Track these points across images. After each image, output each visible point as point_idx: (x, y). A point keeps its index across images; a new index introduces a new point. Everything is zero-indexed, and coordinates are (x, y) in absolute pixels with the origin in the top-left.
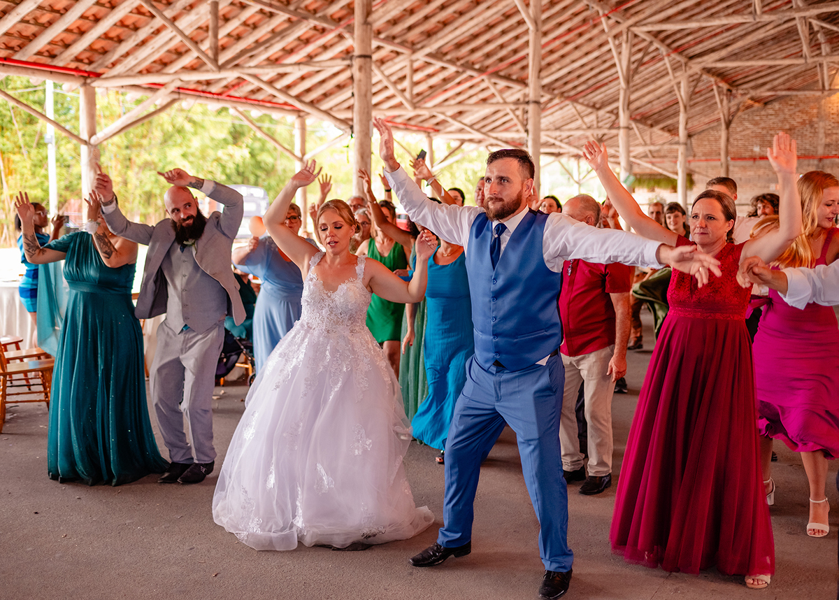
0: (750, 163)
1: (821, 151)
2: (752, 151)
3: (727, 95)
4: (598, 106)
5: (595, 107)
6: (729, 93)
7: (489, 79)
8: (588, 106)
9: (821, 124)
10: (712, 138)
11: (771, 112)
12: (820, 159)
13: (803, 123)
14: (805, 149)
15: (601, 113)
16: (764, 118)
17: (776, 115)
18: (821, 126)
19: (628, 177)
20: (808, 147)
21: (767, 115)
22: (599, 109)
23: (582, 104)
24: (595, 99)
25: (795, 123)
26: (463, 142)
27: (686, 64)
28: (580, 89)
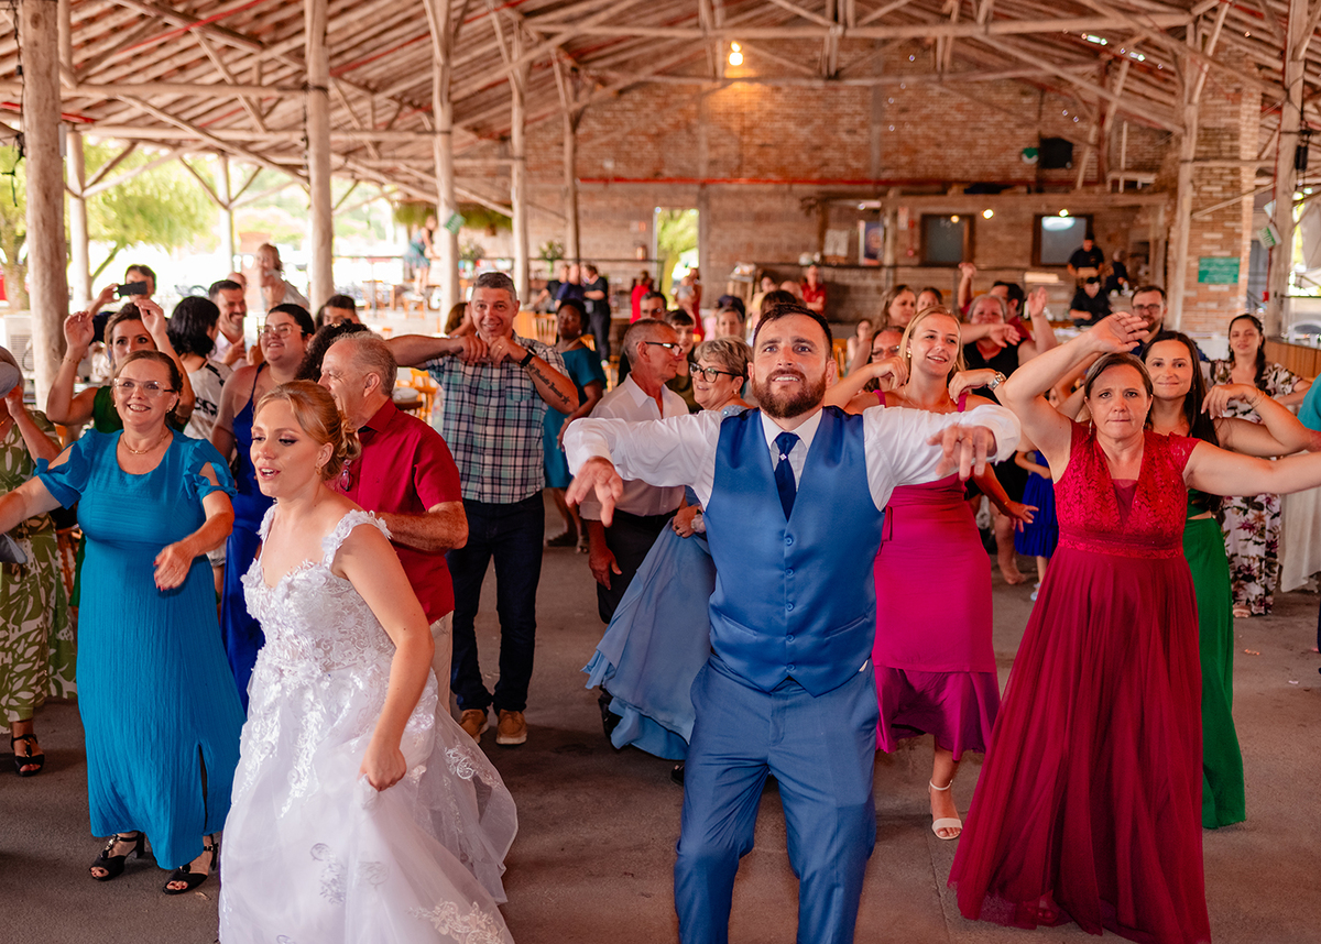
0: (599, 187)
1: (703, 171)
2: (602, 167)
3: (571, 77)
4: (372, 85)
5: (371, 88)
6: (574, 74)
7: (202, 33)
8: (357, 85)
9: (703, 129)
10: (539, 144)
11: (628, 105)
12: (703, 184)
13: (677, 126)
14: (681, 168)
15: (380, 98)
16: (618, 115)
17: (636, 110)
18: (703, 131)
19: (453, 218)
20: (684, 164)
21: (624, 111)
22: (374, 91)
23: (348, 82)
24: (370, 75)
25: (664, 125)
26: (134, 142)
27: (520, 24)
28: (348, 56)
